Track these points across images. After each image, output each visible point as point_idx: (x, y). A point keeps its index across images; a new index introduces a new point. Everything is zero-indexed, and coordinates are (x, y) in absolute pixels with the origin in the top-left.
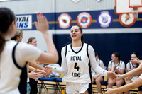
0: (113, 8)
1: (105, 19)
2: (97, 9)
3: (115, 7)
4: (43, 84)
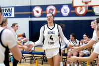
0: (71, 3)
1: (65, 10)
2: (60, 3)
3: (73, 2)
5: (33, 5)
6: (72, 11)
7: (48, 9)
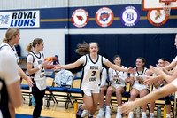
5: (72, 6)
6: (142, 18)
7: (99, 13)
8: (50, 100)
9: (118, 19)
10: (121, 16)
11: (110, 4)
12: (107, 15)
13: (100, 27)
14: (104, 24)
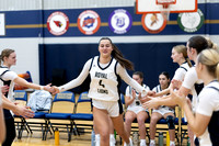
0: (133, 5)
1: (120, 21)
3: (136, 3)
4: (24, 122)
8: (22, 129)
9: (106, 24)
10: (109, 21)
11: (96, 6)
12: (93, 21)
13: (83, 34)
14: (89, 31)
